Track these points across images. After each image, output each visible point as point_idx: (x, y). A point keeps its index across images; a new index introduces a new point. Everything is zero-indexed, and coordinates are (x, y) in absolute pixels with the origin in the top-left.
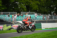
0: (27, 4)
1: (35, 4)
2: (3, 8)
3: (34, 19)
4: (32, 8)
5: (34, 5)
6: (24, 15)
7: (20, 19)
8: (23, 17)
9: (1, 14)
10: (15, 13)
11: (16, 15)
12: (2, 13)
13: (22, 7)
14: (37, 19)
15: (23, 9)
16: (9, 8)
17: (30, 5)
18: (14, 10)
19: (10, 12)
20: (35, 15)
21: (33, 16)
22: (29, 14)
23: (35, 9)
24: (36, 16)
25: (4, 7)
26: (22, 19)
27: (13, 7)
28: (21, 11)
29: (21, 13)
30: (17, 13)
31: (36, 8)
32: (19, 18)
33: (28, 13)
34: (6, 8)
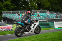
1: (47, 1)
2: (12, 7)
3: (46, 17)
4: (43, 6)
5: (46, 2)
6: (35, 14)
9: (10, 13)
10: (25, 11)
12: (11, 12)
13: (33, 4)
14: (50, 17)
15: (34, 7)
16: (19, 6)
17: (42, 2)
18: (24, 9)
19: (20, 10)
20: (47, 13)
21: (45, 14)
23: (48, 7)
25: (13, 5)
27: (23, 5)
28: (32, 9)
29: (32, 11)
31: (49, 5)
33: (39, 11)
34: (16, 6)
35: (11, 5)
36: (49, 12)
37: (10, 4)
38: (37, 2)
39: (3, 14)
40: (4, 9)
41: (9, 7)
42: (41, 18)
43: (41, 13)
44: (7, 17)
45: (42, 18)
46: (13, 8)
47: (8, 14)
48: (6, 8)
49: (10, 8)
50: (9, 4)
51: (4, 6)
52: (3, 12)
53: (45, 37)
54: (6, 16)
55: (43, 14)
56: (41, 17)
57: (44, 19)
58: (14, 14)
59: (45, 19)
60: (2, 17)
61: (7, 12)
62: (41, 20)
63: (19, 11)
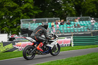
0: (76, 3)
1: (91, 2)
2: (36, 12)
3: (90, 28)
4: (85, 10)
5: (88, 4)
6: (72, 22)
7: (65, 29)
8: (71, 26)
9: (33, 22)
11: (59, 23)
12: (34, 20)
13: (68, 8)
14: (95, 27)
15: (70, 12)
16: (46, 11)
17: (82, 4)
18: (54, 15)
19: (48, 17)
20: (92, 21)
21: (88, 23)
22: (80, 20)
23: (92, 11)
24: (93, 24)
25: (37, 9)
26: (68, 29)
27: (52, 9)
28: (67, 15)
29: (67, 18)
30: (61, 19)
31: (93, 9)
32: (63, 28)
33: (79, 18)
34: (41, 11)
35: (34, 9)
36: (94, 19)
37: (32, 7)
38: (74, 5)
39: (22, 24)
40: (22, 15)
41: (31, 12)
42: (81, 29)
43: (81, 22)
44: (28, 29)
45: (84, 29)
46: (36, 14)
47: (29, 23)
48: (25, 14)
49: (32, 14)
50: (30, 8)
51: (23, 11)
52: (21, 20)
53: (91, 59)
54: (27, 27)
55: (84, 22)
56: (82, 27)
57: (86, 30)
58: (38, 23)
59: (88, 31)
60: (19, 28)
61: (27, 20)
62: (81, 32)
63: (47, 19)
